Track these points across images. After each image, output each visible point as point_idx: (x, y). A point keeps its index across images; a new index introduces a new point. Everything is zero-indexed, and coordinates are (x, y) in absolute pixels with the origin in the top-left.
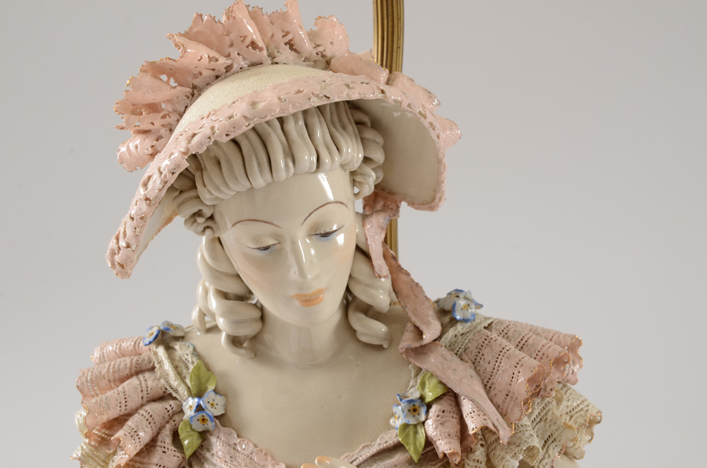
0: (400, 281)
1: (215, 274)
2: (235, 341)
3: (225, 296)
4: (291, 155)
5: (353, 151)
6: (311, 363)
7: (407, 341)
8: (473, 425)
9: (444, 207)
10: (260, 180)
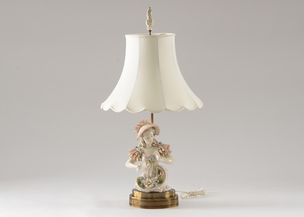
0: (156, 142)
1: (142, 141)
2: (143, 146)
3: (142, 143)
4: (150, 130)
5: (154, 131)
6: (149, 148)
7: (157, 145)
8: (163, 150)
9: (159, 135)
10: (148, 132)
